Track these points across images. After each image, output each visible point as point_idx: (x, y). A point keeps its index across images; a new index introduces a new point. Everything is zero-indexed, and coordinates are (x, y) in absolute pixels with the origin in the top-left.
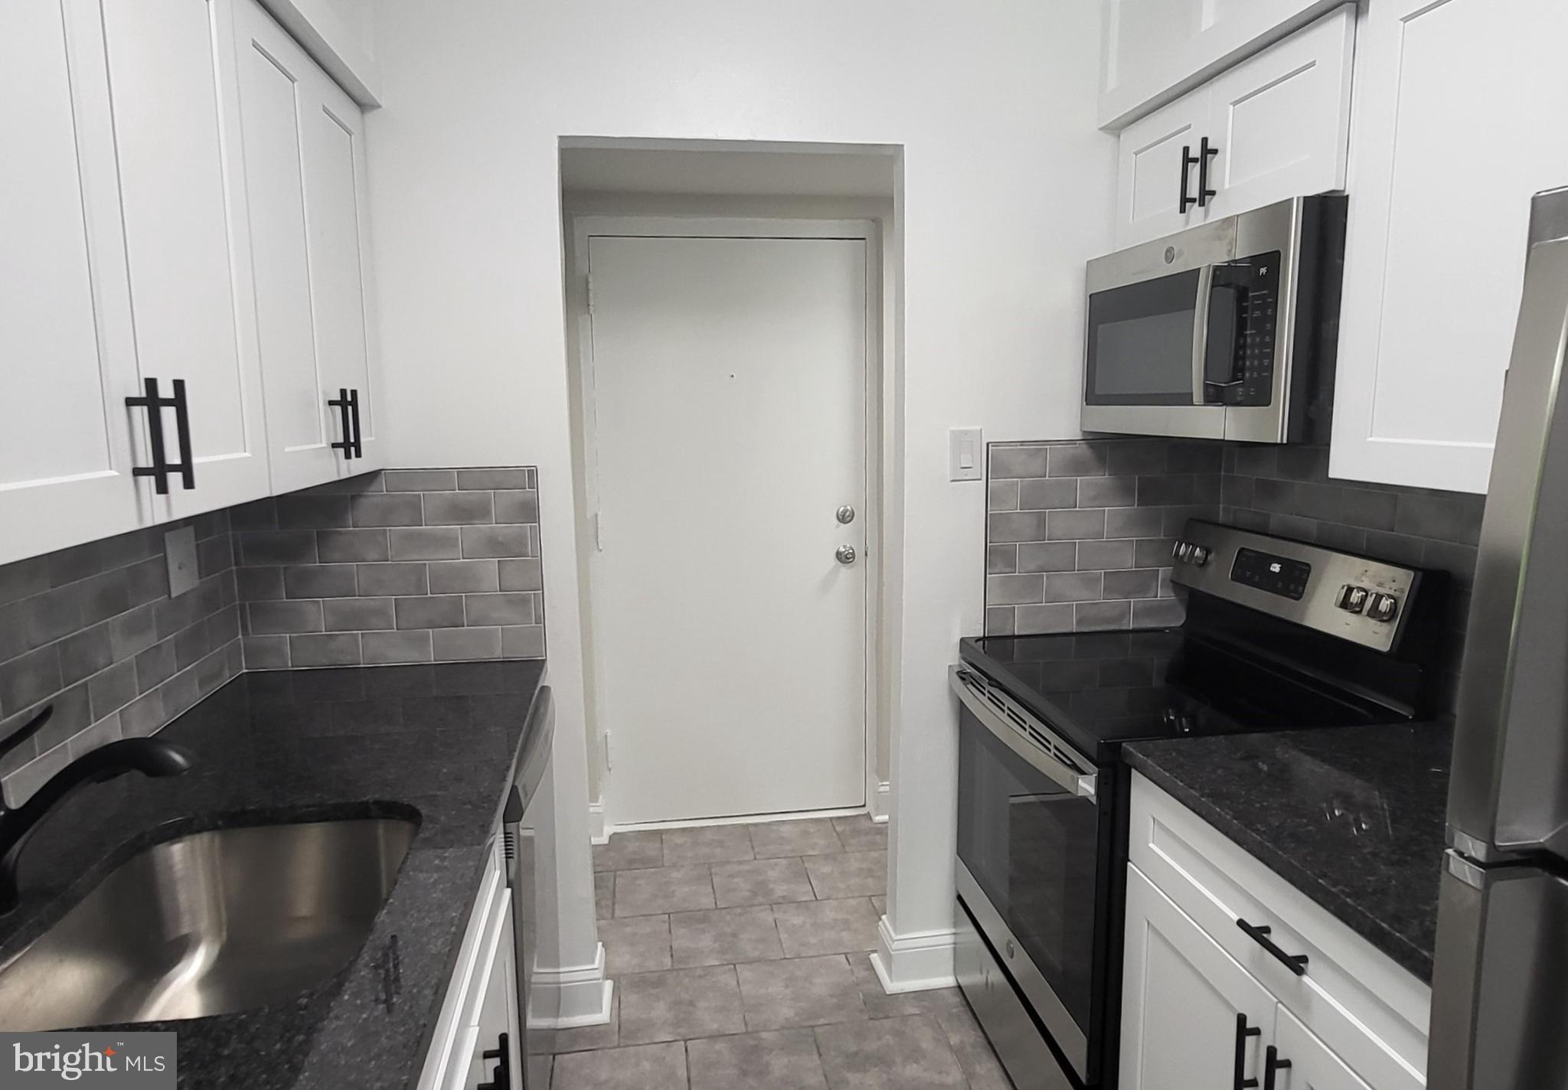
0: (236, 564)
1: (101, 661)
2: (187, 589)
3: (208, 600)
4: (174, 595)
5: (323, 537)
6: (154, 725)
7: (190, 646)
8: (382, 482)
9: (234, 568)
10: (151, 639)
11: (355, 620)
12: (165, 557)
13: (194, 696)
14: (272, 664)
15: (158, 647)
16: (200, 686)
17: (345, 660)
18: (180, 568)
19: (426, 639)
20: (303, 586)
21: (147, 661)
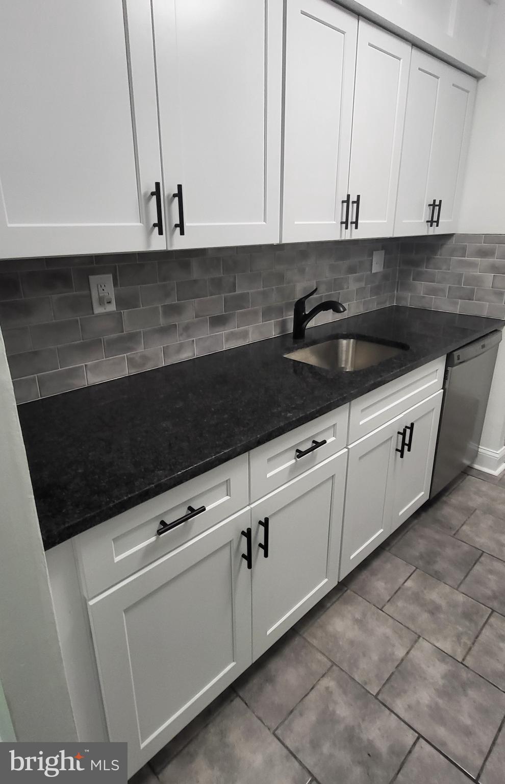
0: (399, 267)
1: (345, 287)
2: (378, 271)
3: (385, 277)
4: (373, 272)
5: (429, 259)
6: (358, 311)
7: (376, 290)
8: (454, 239)
9: (398, 268)
10: (363, 284)
11: (434, 292)
12: (372, 259)
13: (374, 307)
14: (403, 304)
15: (364, 288)
16: (377, 304)
17: (427, 307)
18: (377, 264)
19: (457, 303)
20: (418, 277)
21: (360, 291)
